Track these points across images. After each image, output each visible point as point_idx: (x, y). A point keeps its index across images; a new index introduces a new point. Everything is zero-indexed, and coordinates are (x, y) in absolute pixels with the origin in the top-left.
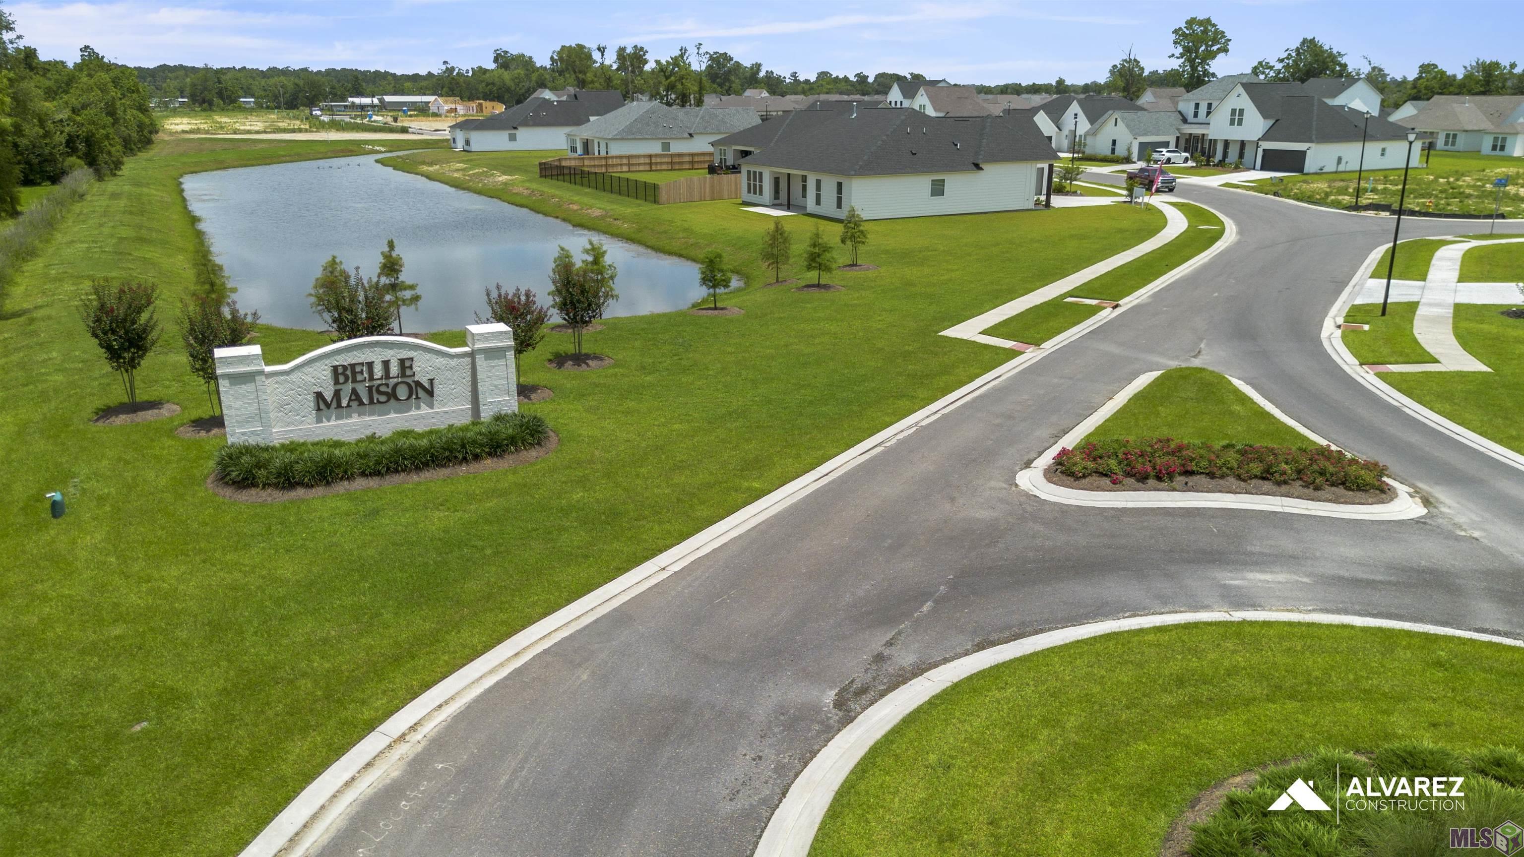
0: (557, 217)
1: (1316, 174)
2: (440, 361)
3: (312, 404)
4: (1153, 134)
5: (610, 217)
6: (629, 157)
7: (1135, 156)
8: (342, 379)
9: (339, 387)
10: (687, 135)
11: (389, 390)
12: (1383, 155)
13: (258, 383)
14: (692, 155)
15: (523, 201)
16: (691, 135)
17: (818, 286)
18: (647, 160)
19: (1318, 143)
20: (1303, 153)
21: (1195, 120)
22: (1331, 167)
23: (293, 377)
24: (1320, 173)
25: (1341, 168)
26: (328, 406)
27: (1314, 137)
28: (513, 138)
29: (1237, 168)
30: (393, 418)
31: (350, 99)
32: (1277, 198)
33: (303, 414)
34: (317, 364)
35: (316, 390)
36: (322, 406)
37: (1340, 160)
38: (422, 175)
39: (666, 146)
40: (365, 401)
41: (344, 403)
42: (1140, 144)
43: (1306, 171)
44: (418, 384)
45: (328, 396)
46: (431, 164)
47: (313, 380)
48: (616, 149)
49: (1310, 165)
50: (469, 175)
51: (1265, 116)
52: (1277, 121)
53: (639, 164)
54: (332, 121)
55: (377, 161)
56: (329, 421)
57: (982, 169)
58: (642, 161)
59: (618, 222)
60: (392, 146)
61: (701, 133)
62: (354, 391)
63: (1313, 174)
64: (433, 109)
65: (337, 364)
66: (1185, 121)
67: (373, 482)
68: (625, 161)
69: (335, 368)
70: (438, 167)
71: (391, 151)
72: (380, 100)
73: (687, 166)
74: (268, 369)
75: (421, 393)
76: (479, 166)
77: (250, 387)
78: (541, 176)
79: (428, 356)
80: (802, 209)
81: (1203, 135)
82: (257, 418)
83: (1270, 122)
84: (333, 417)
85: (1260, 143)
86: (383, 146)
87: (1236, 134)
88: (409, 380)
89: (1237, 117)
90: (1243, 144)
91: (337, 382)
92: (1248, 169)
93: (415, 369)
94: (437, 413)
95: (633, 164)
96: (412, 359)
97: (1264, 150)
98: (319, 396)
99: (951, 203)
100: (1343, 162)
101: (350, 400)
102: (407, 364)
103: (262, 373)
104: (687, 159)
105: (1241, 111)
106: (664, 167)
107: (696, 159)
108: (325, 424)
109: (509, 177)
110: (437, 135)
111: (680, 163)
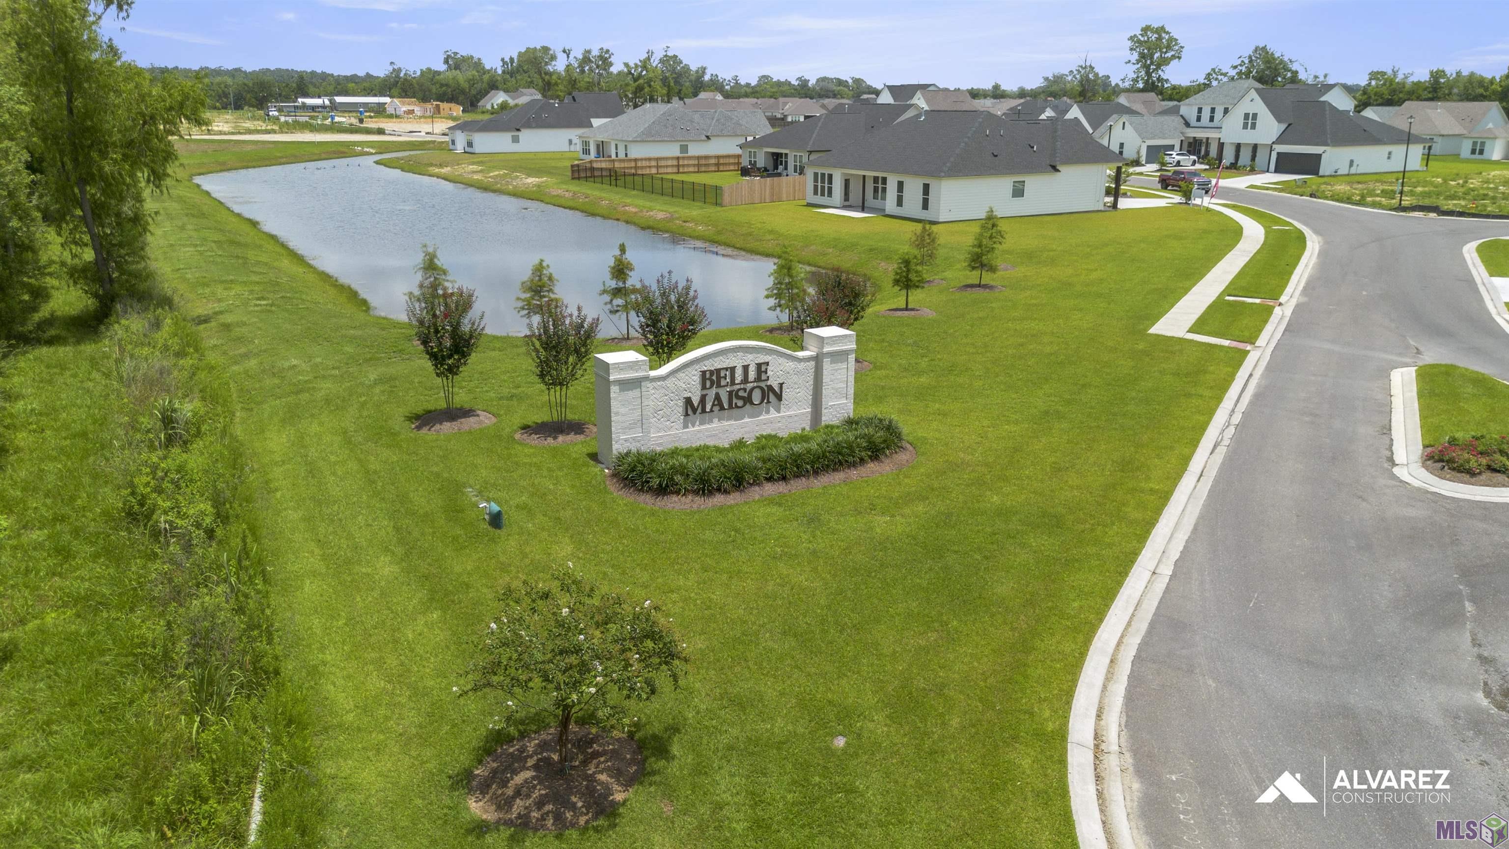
0: (618, 220)
1: (1330, 176)
2: (791, 364)
3: (681, 410)
4: (1160, 138)
5: (677, 219)
6: (657, 159)
7: (1143, 160)
8: (708, 384)
9: (705, 392)
10: (704, 138)
11: (746, 395)
12: (1389, 158)
13: (643, 389)
14: (718, 157)
15: (571, 204)
16: (708, 137)
17: (979, 286)
18: (675, 163)
19: (1333, 146)
20: (1318, 157)
21: (1198, 124)
22: (1344, 170)
23: (669, 383)
24: (1335, 175)
25: (1353, 170)
26: (695, 411)
27: (1329, 141)
28: (516, 140)
29: (1253, 171)
30: (747, 423)
31: (300, 100)
32: (1315, 200)
33: (672, 420)
34: (689, 369)
35: (685, 396)
36: (690, 412)
37: (1352, 163)
38: (438, 177)
39: (684, 149)
40: (726, 406)
41: (708, 408)
42: (1148, 147)
43: (1321, 173)
44: (770, 388)
45: (696, 401)
46: (441, 166)
47: (684, 386)
48: (637, 152)
49: (1325, 168)
50: (490, 177)
51: (1279, 120)
52: (1289, 125)
53: (667, 166)
54: (295, 122)
55: (377, 163)
56: (693, 426)
57: (1058, 171)
58: (670, 163)
59: (687, 224)
60: (380, 147)
61: (718, 136)
62: (718, 397)
63: (1328, 176)
64: (390, 110)
65: (706, 369)
66: (1187, 124)
67: (780, 488)
68: (654, 163)
69: (704, 373)
70: (449, 168)
71: (381, 153)
72: (330, 101)
73: (713, 169)
74: (653, 373)
75: (772, 398)
76: (495, 168)
77: (636, 393)
78: (573, 179)
79: (782, 360)
80: (881, 212)
81: (1208, 139)
82: (639, 424)
83: (1283, 126)
84: (698, 423)
85: (1274, 146)
86: (372, 147)
87: (1248, 137)
88: (763, 384)
89: (1250, 121)
90: (1255, 147)
91: (704, 387)
92: (1263, 172)
93: (769, 373)
94: (783, 417)
95: (661, 166)
96: (767, 364)
97: (1278, 153)
98: (688, 401)
99: (1031, 204)
100: (1355, 164)
101: (713, 405)
102: (763, 369)
103: (647, 378)
104: (713, 161)
105: (1255, 116)
106: (691, 169)
107: (721, 161)
108: (691, 429)
109: (537, 179)
110: (416, 136)
111: (706, 165)
